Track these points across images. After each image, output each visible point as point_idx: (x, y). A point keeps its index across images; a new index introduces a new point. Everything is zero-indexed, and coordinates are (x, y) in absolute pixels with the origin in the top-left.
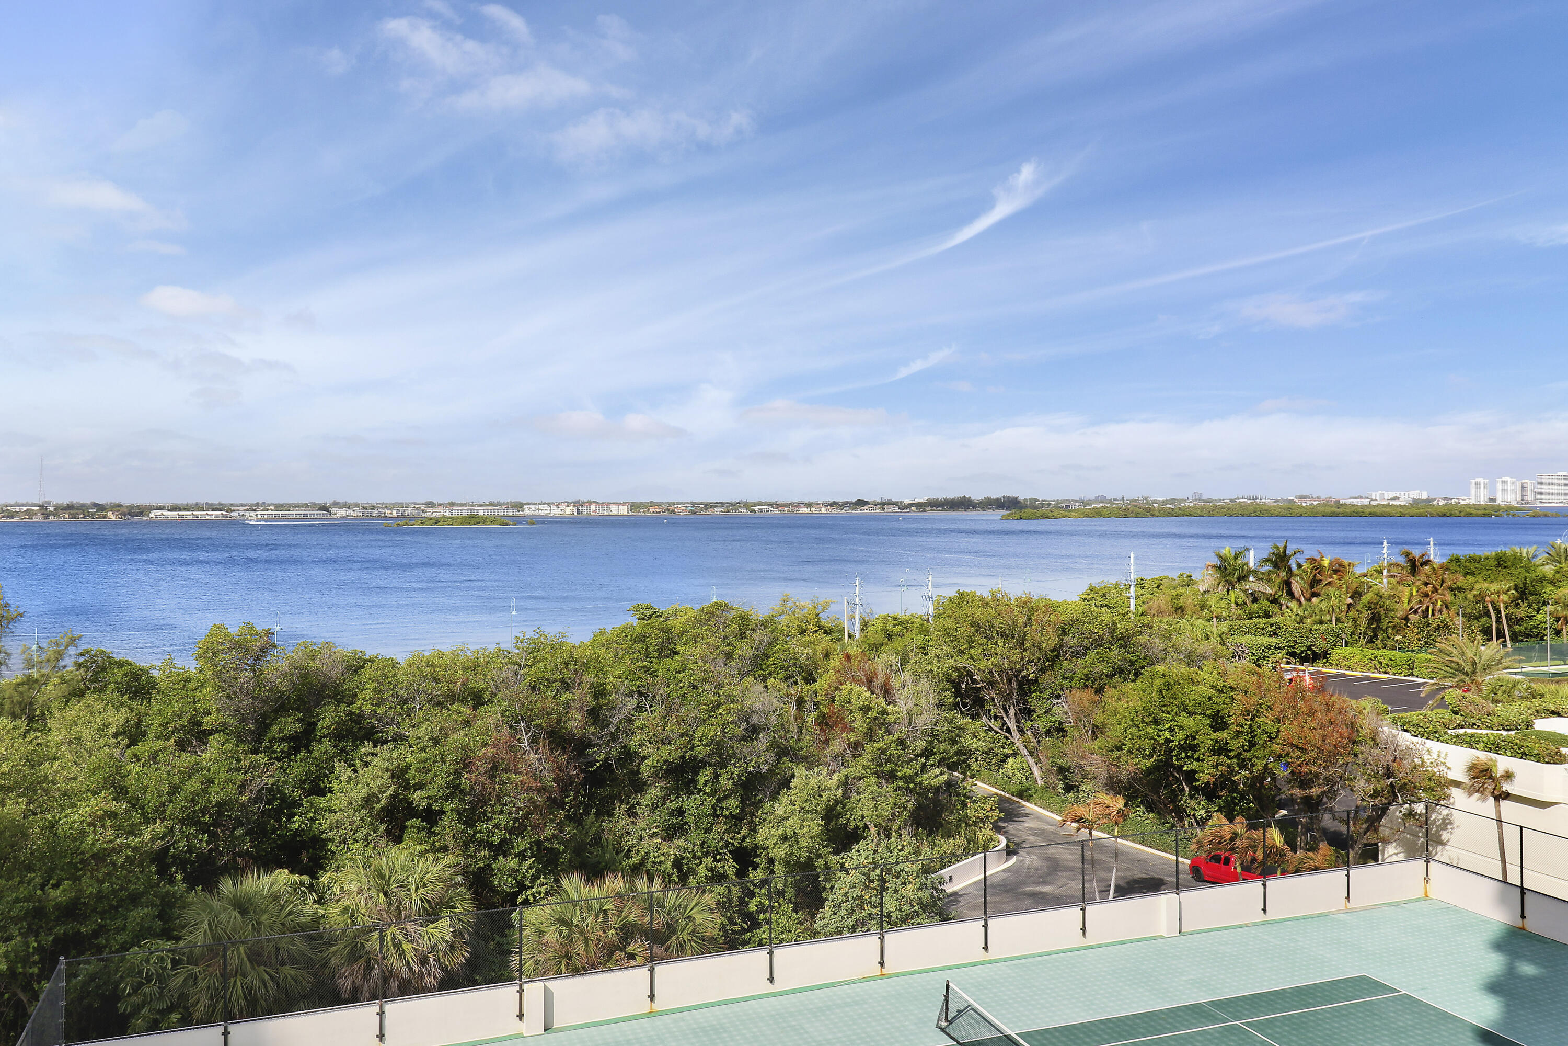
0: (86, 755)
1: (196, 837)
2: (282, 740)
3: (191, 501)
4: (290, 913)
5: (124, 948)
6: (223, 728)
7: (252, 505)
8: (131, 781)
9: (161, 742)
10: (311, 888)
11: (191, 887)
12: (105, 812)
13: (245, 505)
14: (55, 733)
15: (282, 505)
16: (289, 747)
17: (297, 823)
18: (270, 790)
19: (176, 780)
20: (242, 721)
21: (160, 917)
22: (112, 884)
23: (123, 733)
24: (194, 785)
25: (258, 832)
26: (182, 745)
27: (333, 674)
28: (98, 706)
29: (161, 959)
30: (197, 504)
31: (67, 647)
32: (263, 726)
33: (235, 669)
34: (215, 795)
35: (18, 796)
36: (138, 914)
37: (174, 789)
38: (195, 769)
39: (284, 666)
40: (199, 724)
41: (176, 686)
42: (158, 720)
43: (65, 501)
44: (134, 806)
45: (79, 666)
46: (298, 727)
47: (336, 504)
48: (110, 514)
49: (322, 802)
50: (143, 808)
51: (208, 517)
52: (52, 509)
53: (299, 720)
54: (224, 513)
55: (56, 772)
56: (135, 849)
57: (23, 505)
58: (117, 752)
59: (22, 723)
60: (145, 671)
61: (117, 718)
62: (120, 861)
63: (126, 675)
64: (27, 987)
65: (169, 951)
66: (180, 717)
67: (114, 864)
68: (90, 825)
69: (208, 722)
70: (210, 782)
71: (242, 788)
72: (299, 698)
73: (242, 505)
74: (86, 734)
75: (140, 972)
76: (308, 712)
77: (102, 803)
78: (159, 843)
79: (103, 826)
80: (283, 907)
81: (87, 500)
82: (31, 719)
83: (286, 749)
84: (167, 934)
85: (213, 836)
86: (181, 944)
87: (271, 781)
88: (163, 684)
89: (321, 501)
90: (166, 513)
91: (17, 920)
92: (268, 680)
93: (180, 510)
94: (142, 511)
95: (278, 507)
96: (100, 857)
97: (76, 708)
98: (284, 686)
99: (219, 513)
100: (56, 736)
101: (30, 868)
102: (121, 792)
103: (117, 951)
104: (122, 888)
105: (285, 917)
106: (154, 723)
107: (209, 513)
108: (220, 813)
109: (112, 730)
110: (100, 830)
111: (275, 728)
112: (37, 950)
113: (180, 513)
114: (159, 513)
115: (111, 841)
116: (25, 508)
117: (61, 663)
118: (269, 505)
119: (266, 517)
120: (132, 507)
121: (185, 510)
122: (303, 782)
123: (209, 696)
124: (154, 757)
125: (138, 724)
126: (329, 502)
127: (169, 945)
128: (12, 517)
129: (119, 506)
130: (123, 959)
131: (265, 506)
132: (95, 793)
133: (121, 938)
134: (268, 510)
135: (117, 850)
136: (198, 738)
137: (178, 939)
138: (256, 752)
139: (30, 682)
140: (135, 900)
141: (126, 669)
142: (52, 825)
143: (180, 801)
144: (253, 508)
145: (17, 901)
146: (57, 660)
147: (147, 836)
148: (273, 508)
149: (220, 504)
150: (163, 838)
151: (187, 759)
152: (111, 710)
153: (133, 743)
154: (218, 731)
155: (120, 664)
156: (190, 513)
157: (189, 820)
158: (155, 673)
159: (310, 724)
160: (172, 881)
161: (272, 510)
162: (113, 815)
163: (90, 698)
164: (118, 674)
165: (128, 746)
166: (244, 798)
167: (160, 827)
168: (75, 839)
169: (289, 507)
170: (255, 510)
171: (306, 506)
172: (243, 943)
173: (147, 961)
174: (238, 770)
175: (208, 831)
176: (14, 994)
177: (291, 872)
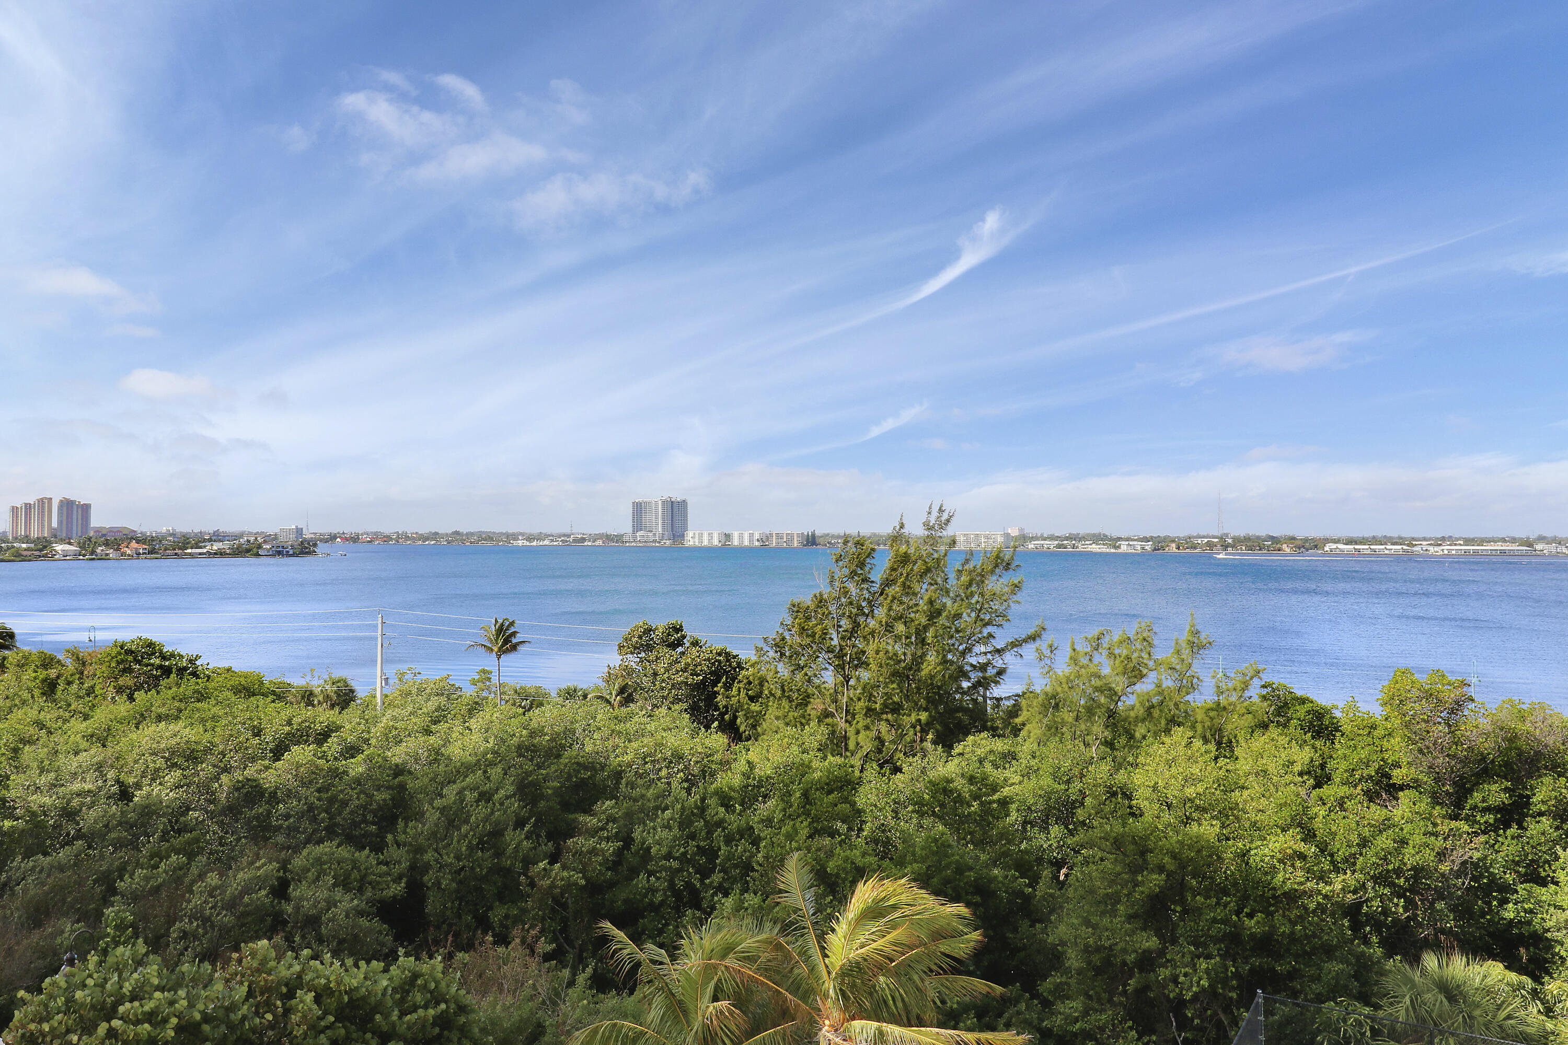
0: (1272, 789)
1: (1391, 900)
2: (1488, 810)
3: (1368, 534)
4: (1509, 1017)
5: (1320, 999)
6: (1416, 785)
7: (1437, 539)
8: (1318, 824)
9: (1345, 788)
10: (1535, 993)
11: (1389, 955)
12: (1295, 852)
13: (1430, 539)
14: (1241, 761)
15: (1473, 540)
16: (1496, 820)
17: (1509, 912)
18: (1476, 865)
19: (1366, 832)
20: (1437, 780)
21: (1356, 976)
22: (1305, 928)
23: (1309, 773)
24: (1384, 842)
25: (1463, 911)
26: (1371, 796)
27: (1550, 741)
28: (1283, 740)
29: (1359, 1024)
30: (1374, 537)
31: (1252, 678)
32: (1462, 791)
33: (1427, 722)
34: (1410, 858)
35: (1212, 818)
36: (1335, 967)
37: (1364, 843)
38: (1385, 826)
39: (1485, 724)
40: (1389, 777)
41: (1361, 732)
42: (1343, 766)
43: (1241, 532)
44: (1322, 851)
45: (1264, 698)
46: (1504, 798)
47: (1541, 539)
48: (1284, 546)
49: (1544, 894)
50: (1332, 855)
51: (1387, 552)
52: (1230, 541)
53: (1506, 790)
54: (1405, 547)
55: (1245, 801)
56: (1326, 897)
57: (1204, 537)
58: (1303, 792)
59: (1212, 747)
60: (1328, 711)
61: (1303, 756)
62: (1312, 906)
63: (1308, 712)
64: (1227, 1009)
65: (1366, 1017)
66: (1368, 766)
67: (1306, 908)
68: (1280, 861)
69: (1398, 776)
70: (1403, 842)
71: (1442, 855)
72: (1507, 764)
73: (1425, 539)
74: (1272, 768)
75: (1337, 1031)
76: (1518, 781)
77: (1291, 841)
78: (1350, 897)
79: (1293, 866)
80: (1499, 1007)
81: (1263, 533)
82: (1219, 744)
83: (1491, 821)
84: (1365, 999)
85: (1410, 905)
86: (1381, 1013)
87: (1477, 855)
88: (1346, 728)
89: (1523, 535)
90: (1341, 546)
91: (1216, 940)
92: (1468, 738)
93: (1356, 544)
94: (1316, 544)
95: (1468, 541)
96: (1292, 897)
97: (1260, 741)
98: (1488, 746)
99: (1400, 547)
100: (1244, 765)
101: (1226, 892)
102: (1309, 835)
103: (1311, 1001)
104: (1314, 935)
105: (1504, 1019)
106: (1339, 768)
107: (1388, 547)
108: (1416, 877)
109: (1297, 768)
110: (1290, 869)
111: (1477, 796)
112: (1236, 975)
113: (1357, 547)
114: (1334, 546)
115: (1301, 883)
116: (1206, 540)
117: (1247, 694)
118: (1458, 539)
119: (1454, 552)
120: (1306, 540)
121: (1361, 543)
122: (1517, 864)
123: (1397, 748)
124: (1341, 804)
125: (1323, 766)
126: (1533, 536)
127: (1367, 1010)
128: (1195, 548)
129: (1293, 538)
130: (1319, 1011)
131: (1452, 540)
132: (1283, 830)
133: (1317, 988)
134: (1456, 545)
135: (1310, 894)
136: (1388, 792)
137: (1377, 1007)
138: (1455, 817)
139: (1219, 708)
140: (1329, 951)
141: (1308, 706)
142: (1244, 854)
143: (1370, 857)
144: (1439, 541)
145: (1214, 921)
146: (1243, 690)
147: (1338, 886)
148: (1462, 542)
149: (1401, 538)
150: (1355, 892)
151: (1376, 813)
152: (1295, 748)
153: (1318, 785)
154: (1408, 787)
155: (1303, 701)
156: (1367, 547)
157: (1381, 879)
158: (1337, 714)
159: (1521, 796)
160: (1366, 941)
161: (1460, 545)
162: (1302, 857)
163: (1273, 732)
164: (1302, 711)
165: (1314, 788)
166: (1444, 868)
167: (1350, 879)
168: (1266, 873)
169: (1482, 541)
170: (1440, 545)
171: (1504, 540)
172: (1453, 1034)
173: (1345, 1021)
174: (1436, 835)
175: (1404, 896)
176: (1215, 1013)
177: (1506, 967)
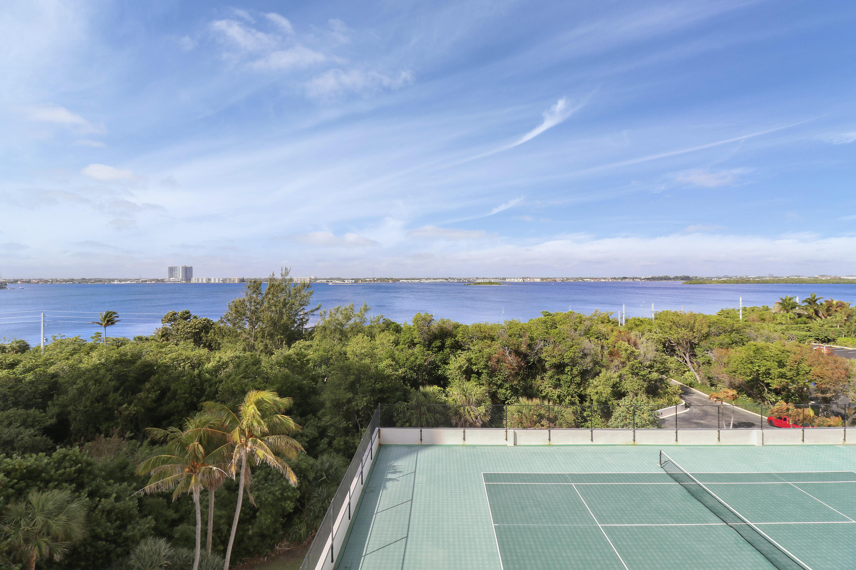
0: (385, 348)
1: (413, 374)
2: (435, 347)
3: (410, 277)
4: (438, 399)
5: (395, 403)
6: (420, 343)
8: (396, 356)
9: (403, 346)
10: (444, 392)
11: (412, 388)
14: (377, 341)
17: (440, 372)
18: (432, 362)
19: (408, 357)
20: (425, 341)
21: (403, 395)
22: (391, 384)
23: (394, 342)
24: (412, 359)
25: (429, 374)
26: (409, 347)
27: (450, 329)
28: (388, 334)
29: (404, 407)
30: (412, 278)
31: (380, 318)
32: (430, 343)
33: (423, 326)
34: (418, 362)
35: (369, 358)
36: (398, 393)
37: (407, 359)
38: (413, 354)
39: (436, 326)
40: (414, 341)
41: (407, 330)
43: (379, 277)
44: (397, 363)
45: (383, 323)
46: (440, 344)
47: (450, 278)
48: (390, 281)
49: (447, 367)
50: (399, 364)
51: (415, 282)
52: (376, 280)
53: (440, 342)
54: (419, 281)
55: (378, 352)
56: (397, 375)
57: (369, 279)
58: (392, 348)
59: (369, 338)
60: (399, 325)
61: (392, 338)
62: (394, 378)
63: (395, 326)
64: (371, 410)
65: (406, 405)
66: (409, 339)
67: (392, 379)
68: (386, 367)
69: (416, 341)
70: (417, 358)
71: (425, 361)
72: (440, 335)
73: (424, 279)
74: (385, 342)
75: (399, 410)
76: (443, 340)
77: (389, 361)
78: (403, 374)
79: (389, 368)
80: (436, 396)
81: (385, 277)
82: (371, 337)
83: (437, 350)
84: (405, 401)
85: (417, 374)
86: (409, 404)
87: (433, 359)
88: (404, 329)
89: (445, 277)
91: (368, 392)
92: (432, 330)
93: (408, 280)
94: (398, 280)
95: (434, 279)
96: (389, 376)
97: (382, 335)
98: (436, 331)
100: (378, 342)
101: (371, 378)
102: (394, 359)
103: (393, 404)
104: (394, 386)
106: (402, 340)
108: (419, 367)
109: (391, 341)
111: (434, 344)
112: (374, 400)
114: (402, 281)
115: (391, 373)
117: (379, 322)
120: (395, 279)
122: (441, 360)
123: (416, 334)
124: (402, 350)
125: (398, 340)
127: (406, 404)
130: (394, 406)
132: (387, 359)
133: (394, 400)
135: (393, 375)
136: (413, 345)
137: (408, 402)
138: (429, 350)
139: (371, 327)
140: (397, 389)
141: (395, 324)
142: (377, 367)
143: (408, 363)
144: (427, 279)
145: (368, 386)
147: (400, 372)
148: (432, 279)
150: (404, 373)
151: (410, 351)
152: (391, 336)
153: (397, 345)
154: (418, 344)
155: (393, 323)
157: (411, 369)
158: (402, 326)
159: (443, 343)
160: (407, 385)
162: (391, 365)
163: (386, 332)
164: (393, 326)
165: (395, 346)
166: (426, 364)
167: (403, 370)
168: (382, 371)
171: (442, 279)
172: (425, 406)
173: (400, 407)
174: (424, 355)
175: (416, 372)
176: (368, 412)
177: (438, 386)
